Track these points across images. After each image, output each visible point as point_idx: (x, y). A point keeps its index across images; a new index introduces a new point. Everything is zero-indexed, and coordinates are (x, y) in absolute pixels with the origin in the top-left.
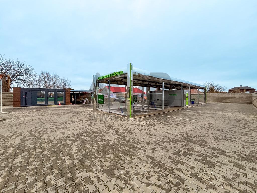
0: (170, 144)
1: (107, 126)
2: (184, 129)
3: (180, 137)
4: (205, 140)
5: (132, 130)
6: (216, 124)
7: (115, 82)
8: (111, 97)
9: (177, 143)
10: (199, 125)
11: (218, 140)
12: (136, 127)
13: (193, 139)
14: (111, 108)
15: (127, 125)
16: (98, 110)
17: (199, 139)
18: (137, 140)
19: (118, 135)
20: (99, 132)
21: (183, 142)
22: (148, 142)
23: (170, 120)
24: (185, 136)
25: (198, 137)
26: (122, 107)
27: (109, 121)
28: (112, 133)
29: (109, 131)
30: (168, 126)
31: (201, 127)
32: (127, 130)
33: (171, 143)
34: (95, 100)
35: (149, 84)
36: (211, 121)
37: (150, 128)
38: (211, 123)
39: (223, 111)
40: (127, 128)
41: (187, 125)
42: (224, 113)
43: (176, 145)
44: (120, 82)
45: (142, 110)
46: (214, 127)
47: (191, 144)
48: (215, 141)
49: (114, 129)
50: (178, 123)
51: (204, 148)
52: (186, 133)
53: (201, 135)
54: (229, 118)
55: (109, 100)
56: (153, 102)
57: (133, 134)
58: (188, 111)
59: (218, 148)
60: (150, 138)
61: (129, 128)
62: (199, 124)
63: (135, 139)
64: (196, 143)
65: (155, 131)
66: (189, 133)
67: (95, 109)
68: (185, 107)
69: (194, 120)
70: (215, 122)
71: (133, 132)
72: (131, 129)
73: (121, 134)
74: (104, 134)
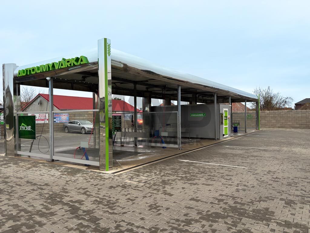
0: (203, 226)
1: (47, 196)
2: (227, 187)
3: (220, 206)
4: (269, 208)
5: (114, 200)
6: (283, 171)
7: (64, 82)
8: (55, 120)
9: (217, 222)
10: (253, 177)
11: (292, 205)
12: (123, 192)
13: (246, 207)
14: (57, 150)
15: (99, 189)
16: (18, 155)
17: (258, 208)
18: (127, 225)
19: (77, 217)
20: (22, 216)
21: (229, 218)
22: (153, 228)
23: (196, 170)
24: (231, 202)
25: (255, 203)
26: (85, 144)
27: (50, 184)
28: (60, 213)
29: (51, 211)
30: (194, 184)
31: (257, 180)
32: (100, 203)
33: (204, 222)
34: (10, 128)
35: (149, 90)
36: (274, 166)
37: (155, 192)
38: (275, 170)
39: (290, 144)
40: (101, 196)
41: (231, 177)
42: (293, 149)
43: (215, 226)
44: (78, 82)
45: (133, 151)
46: (280, 177)
47: (244, 220)
48: (287, 207)
49: (67, 204)
50: (212, 174)
51: (271, 227)
52: (230, 196)
53: (260, 198)
54: (302, 158)
55: (50, 129)
56: (158, 131)
57: (115, 211)
58: (228, 148)
59: (295, 221)
60: (158, 217)
61: (104, 196)
62: (253, 174)
63: (122, 224)
64: (253, 218)
65: (167, 197)
66: (238, 196)
67: (10, 154)
68: (222, 139)
69: (242, 166)
70: (281, 167)
71: (117, 204)
72: (110, 198)
73: (85, 215)
74: (38, 219)
